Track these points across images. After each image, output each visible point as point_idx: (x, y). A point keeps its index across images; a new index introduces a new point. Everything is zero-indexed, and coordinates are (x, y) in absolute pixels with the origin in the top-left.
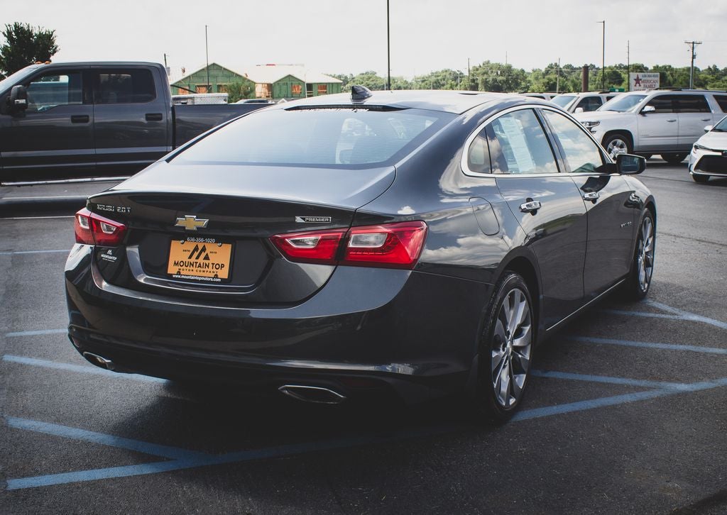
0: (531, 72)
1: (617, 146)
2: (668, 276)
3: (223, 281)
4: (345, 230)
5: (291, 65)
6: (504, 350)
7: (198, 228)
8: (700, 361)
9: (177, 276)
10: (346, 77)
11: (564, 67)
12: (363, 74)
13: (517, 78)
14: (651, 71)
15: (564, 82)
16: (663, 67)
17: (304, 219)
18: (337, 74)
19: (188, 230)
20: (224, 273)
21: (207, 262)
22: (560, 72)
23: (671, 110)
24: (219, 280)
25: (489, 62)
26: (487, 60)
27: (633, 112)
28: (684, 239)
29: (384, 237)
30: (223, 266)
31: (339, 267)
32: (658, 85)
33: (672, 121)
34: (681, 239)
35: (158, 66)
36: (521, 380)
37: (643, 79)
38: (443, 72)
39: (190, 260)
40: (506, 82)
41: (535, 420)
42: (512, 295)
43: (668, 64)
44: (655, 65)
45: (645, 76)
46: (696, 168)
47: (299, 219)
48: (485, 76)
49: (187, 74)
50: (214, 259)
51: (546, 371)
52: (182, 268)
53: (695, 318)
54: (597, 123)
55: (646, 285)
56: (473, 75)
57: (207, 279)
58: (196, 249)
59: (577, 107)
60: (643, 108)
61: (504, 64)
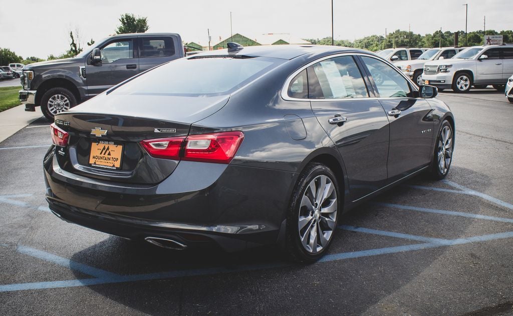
0: (425, 36)
1: (463, 80)
2: (467, 164)
3: (117, 169)
4: (185, 137)
5: (282, 34)
6: (312, 215)
7: (102, 135)
8: (464, 224)
9: (94, 165)
10: (315, 41)
11: (445, 33)
12: (325, 39)
13: (416, 40)
14: (499, 34)
15: (444, 42)
16: (507, 31)
17: (159, 130)
18: (309, 39)
19: (97, 137)
20: (118, 164)
21: (109, 156)
22: (442, 36)
23: (498, 58)
24: (115, 168)
25: (399, 30)
26: (397, 29)
27: (474, 59)
28: (487, 139)
29: (209, 142)
30: (117, 159)
31: (181, 161)
32: (502, 42)
33: (499, 64)
34: (486, 139)
35: (177, 35)
36: (327, 235)
37: (492, 39)
38: (372, 36)
39: (101, 155)
40: (409, 42)
41: (335, 261)
42: (319, 179)
43: (510, 30)
44: (502, 31)
45: (494, 37)
46: (510, 94)
47: (156, 131)
48: (397, 39)
49: (222, 40)
50: (113, 155)
51: (357, 227)
52: (96, 160)
53: (473, 193)
54: (451, 66)
55: (446, 170)
56: (389, 38)
57: (109, 167)
58: (104, 148)
59: (441, 56)
60: (480, 57)
61: (408, 31)
